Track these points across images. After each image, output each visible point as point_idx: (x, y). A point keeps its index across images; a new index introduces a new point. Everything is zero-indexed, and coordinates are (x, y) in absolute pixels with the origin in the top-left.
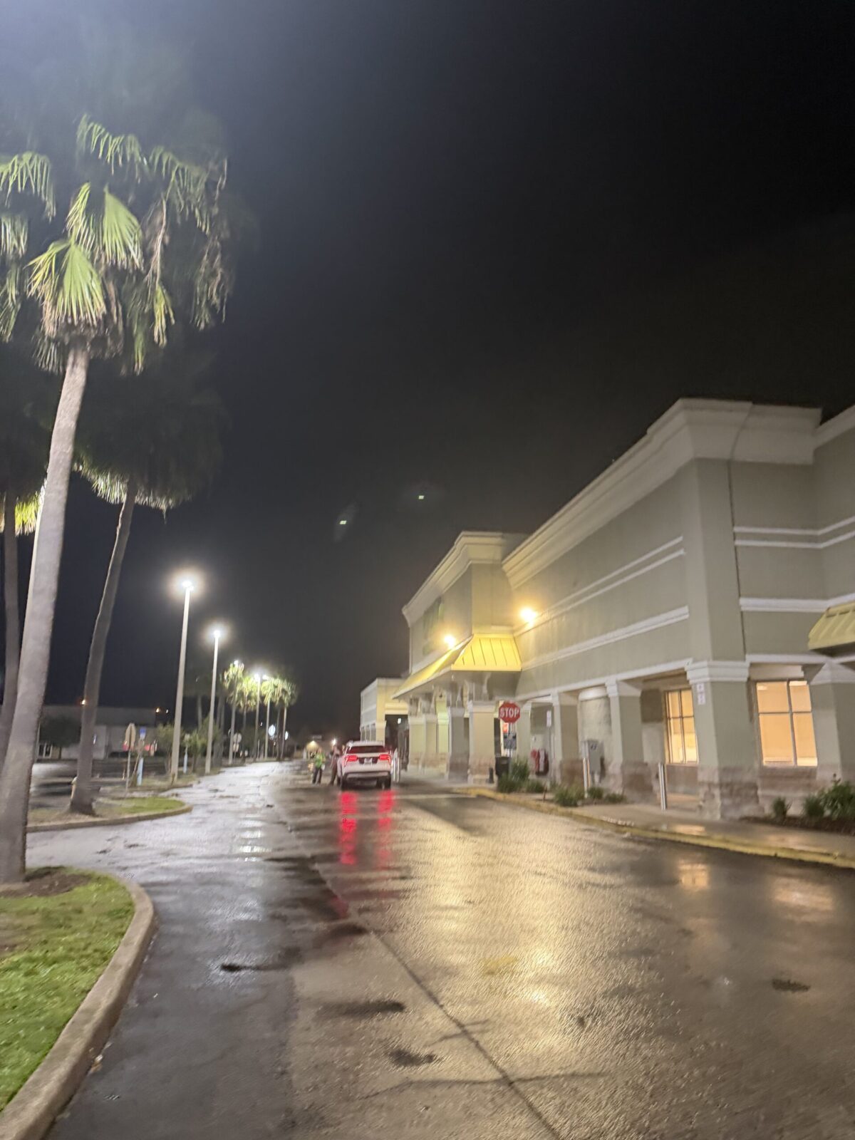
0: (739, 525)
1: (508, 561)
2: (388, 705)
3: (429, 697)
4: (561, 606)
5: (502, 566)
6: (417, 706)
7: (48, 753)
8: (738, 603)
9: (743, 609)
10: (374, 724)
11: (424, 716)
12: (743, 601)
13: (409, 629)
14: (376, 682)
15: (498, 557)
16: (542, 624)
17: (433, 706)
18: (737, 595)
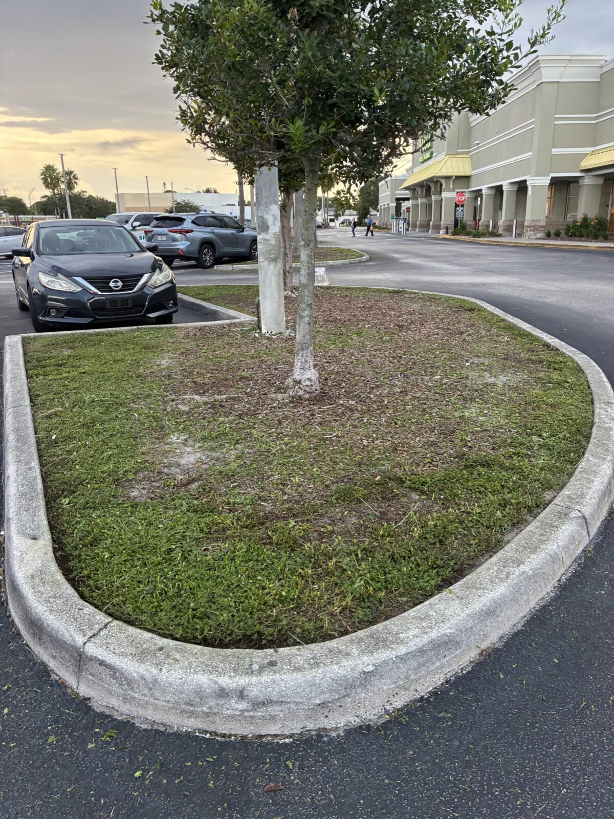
0: (559, 114)
3: (422, 188)
4: (491, 142)
6: (416, 193)
8: (551, 150)
9: (553, 153)
10: (388, 204)
11: (419, 199)
17: (424, 193)
18: (551, 147)
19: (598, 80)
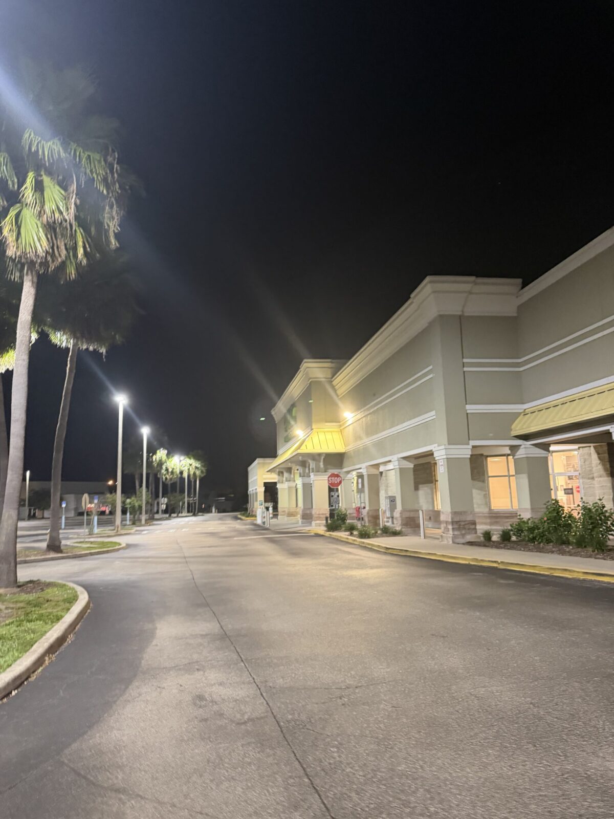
0: (467, 358)
1: (335, 379)
2: (264, 476)
3: (289, 470)
4: (368, 409)
5: (332, 382)
6: (283, 476)
8: (465, 407)
9: (468, 412)
10: (256, 489)
11: (287, 482)
12: (468, 407)
13: (276, 424)
14: (257, 461)
15: (330, 376)
16: (356, 422)
17: (292, 476)
18: (465, 404)
19: (515, 315)
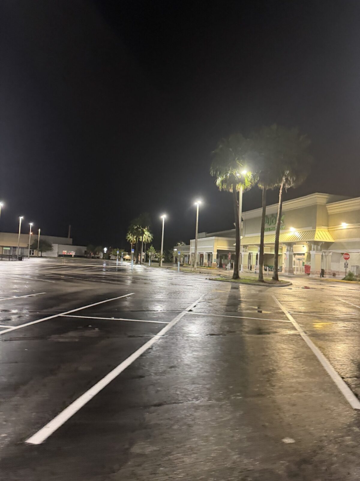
2: (218, 246)
5: (326, 206)
7: (33, 254)
14: (214, 238)
15: (325, 202)
